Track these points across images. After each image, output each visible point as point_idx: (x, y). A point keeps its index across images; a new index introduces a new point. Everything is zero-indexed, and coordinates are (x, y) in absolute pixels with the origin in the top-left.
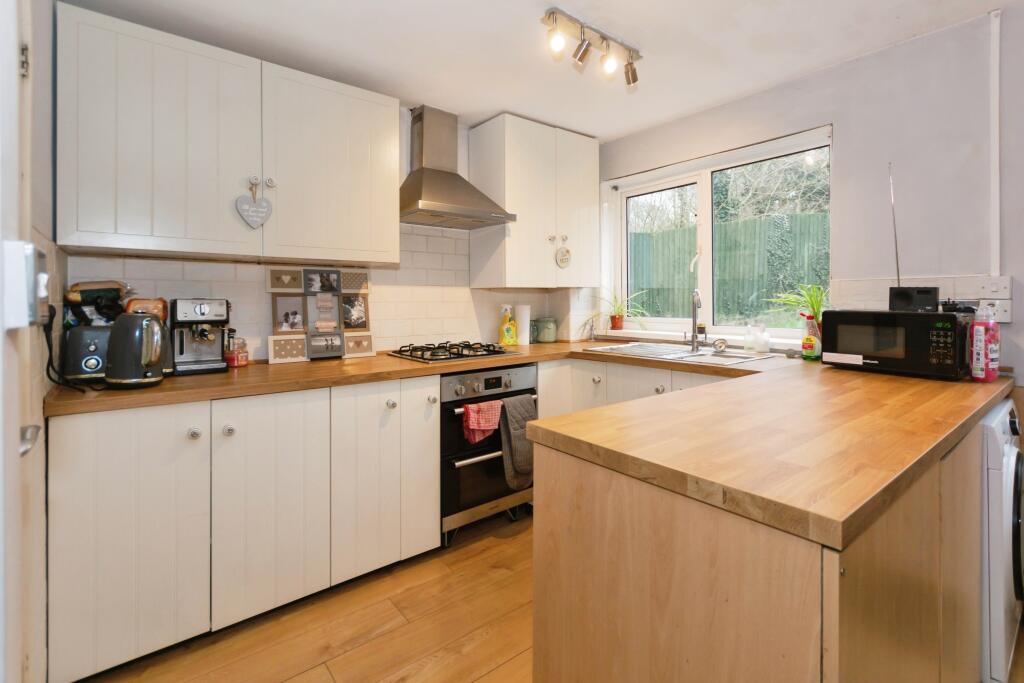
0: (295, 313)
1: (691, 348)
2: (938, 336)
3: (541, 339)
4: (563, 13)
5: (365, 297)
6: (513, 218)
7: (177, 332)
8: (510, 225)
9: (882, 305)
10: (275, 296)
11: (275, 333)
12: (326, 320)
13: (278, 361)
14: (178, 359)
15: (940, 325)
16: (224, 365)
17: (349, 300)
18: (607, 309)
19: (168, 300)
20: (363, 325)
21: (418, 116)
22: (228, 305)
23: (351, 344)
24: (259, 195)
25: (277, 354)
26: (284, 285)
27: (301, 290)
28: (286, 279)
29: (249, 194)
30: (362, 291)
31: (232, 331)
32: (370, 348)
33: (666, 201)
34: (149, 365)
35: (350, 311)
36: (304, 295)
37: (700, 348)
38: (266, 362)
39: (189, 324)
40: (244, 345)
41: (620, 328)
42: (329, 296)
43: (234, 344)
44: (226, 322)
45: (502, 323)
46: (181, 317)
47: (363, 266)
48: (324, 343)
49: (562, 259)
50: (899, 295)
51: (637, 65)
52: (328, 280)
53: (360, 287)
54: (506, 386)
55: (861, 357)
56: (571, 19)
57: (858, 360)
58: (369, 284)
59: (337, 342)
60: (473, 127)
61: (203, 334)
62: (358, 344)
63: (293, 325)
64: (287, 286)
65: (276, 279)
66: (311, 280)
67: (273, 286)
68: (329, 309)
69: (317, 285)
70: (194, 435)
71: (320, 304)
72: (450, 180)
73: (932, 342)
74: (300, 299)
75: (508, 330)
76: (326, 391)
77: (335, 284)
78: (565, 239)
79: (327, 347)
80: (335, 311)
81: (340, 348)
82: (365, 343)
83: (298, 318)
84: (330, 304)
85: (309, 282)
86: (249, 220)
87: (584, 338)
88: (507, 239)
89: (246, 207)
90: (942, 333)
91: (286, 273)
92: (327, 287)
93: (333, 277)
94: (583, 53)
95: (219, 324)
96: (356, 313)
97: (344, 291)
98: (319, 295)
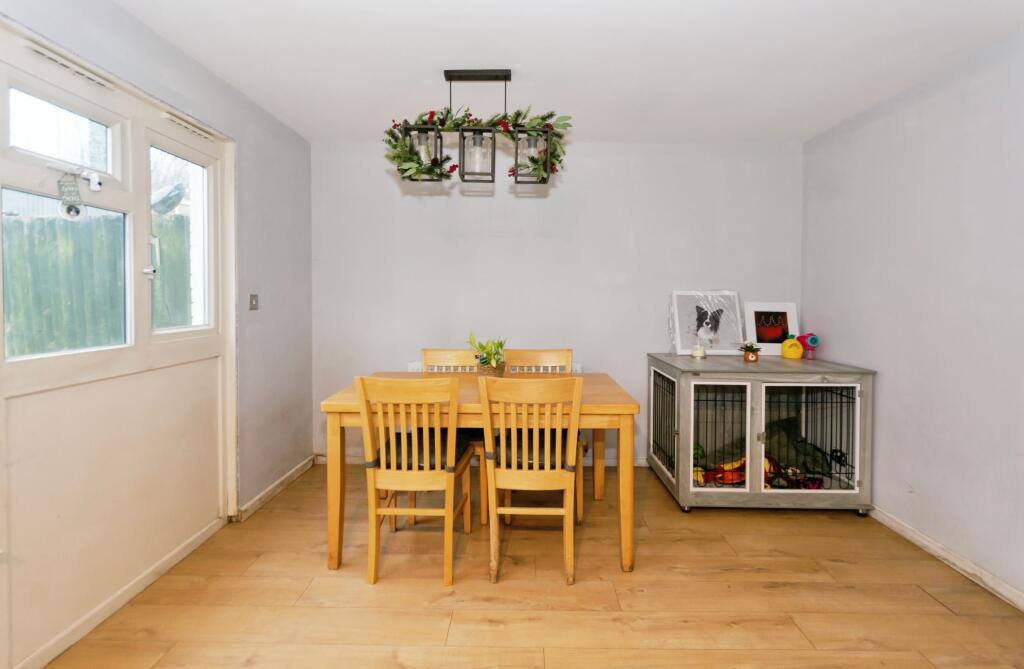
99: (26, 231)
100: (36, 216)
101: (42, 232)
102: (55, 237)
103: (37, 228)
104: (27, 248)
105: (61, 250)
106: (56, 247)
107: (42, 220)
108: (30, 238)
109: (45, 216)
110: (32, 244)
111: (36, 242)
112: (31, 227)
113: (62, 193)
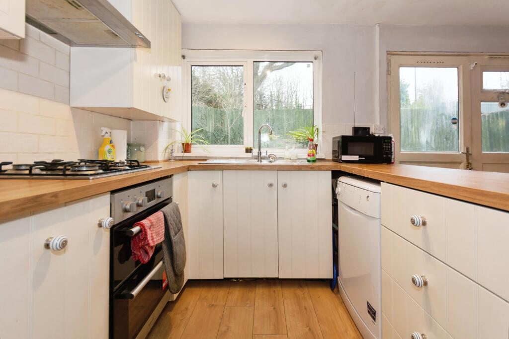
1: (257, 160)
2: (386, 145)
15: (386, 141)
18: (180, 138)
37: (262, 160)
41: (189, 151)
49: (166, 95)
50: (356, 130)
54: (159, 197)
55: (358, 156)
57: (356, 158)
73: (384, 148)
75: (110, 151)
87: (166, 159)
90: (387, 144)
99: (487, 119)
100: (490, 112)
101: (493, 118)
102: (498, 119)
103: (491, 116)
104: (487, 125)
105: (500, 124)
106: (498, 123)
107: (493, 113)
108: (488, 120)
109: (494, 112)
110: (489, 123)
111: (491, 122)
112: (489, 117)
113: (499, 100)
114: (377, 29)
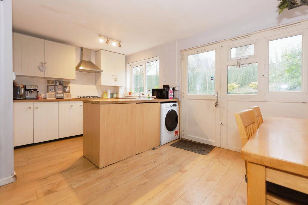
0: (53, 89)
2: (163, 92)
3: (113, 97)
4: (102, 35)
5: (69, 87)
6: (102, 71)
7: (26, 91)
8: (102, 73)
9: (162, 88)
10: (48, 86)
11: (48, 93)
12: (60, 91)
13: (49, 98)
14: (26, 96)
15: (164, 90)
16: (36, 98)
17: (66, 87)
18: (128, 91)
19: (24, 85)
20: (69, 92)
21: (82, 49)
22: (37, 87)
23: (66, 96)
24: (44, 65)
25: (48, 97)
26: (50, 83)
27: (54, 85)
28: (51, 82)
29: (41, 65)
30: (69, 85)
31: (38, 92)
32: (70, 97)
33: (138, 69)
34: (21, 95)
35: (65, 89)
36: (55, 86)
38: (46, 99)
39: (29, 90)
40: (41, 95)
41: (131, 95)
42: (61, 86)
43: (39, 94)
44: (36, 90)
45: (104, 93)
46: (27, 88)
47: (69, 80)
48: (59, 95)
49: (116, 80)
50: (164, 86)
51: (121, 44)
52: (60, 82)
53: (68, 85)
55: (156, 96)
56: (104, 36)
58: (71, 84)
59: (62, 95)
60: (96, 51)
61: (32, 91)
62: (68, 96)
63: (52, 91)
64: (51, 83)
65: (48, 82)
66: (56, 82)
67: (48, 83)
68: (60, 89)
69: (58, 84)
70: (30, 108)
71: (59, 87)
72: (89, 63)
74: (54, 86)
75: (105, 95)
76: (58, 102)
77: (62, 84)
78: (116, 76)
79: (60, 96)
80: (62, 89)
81: (63, 96)
82: (69, 96)
83: (54, 90)
84: (61, 88)
85: (56, 83)
86: (42, 70)
87: (123, 96)
88: (102, 75)
89: (41, 68)
91: (51, 81)
92: (60, 84)
93: (62, 82)
94: (107, 42)
95: (35, 90)
96: (67, 90)
97: (64, 85)
98: (58, 86)
114: (177, 42)
